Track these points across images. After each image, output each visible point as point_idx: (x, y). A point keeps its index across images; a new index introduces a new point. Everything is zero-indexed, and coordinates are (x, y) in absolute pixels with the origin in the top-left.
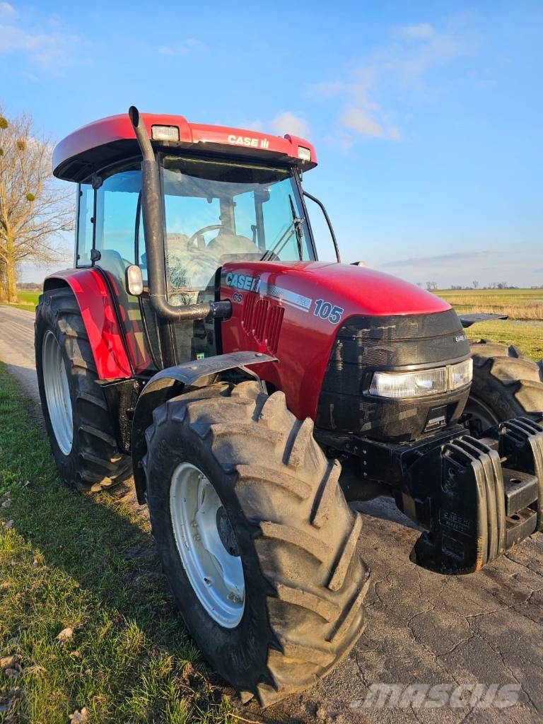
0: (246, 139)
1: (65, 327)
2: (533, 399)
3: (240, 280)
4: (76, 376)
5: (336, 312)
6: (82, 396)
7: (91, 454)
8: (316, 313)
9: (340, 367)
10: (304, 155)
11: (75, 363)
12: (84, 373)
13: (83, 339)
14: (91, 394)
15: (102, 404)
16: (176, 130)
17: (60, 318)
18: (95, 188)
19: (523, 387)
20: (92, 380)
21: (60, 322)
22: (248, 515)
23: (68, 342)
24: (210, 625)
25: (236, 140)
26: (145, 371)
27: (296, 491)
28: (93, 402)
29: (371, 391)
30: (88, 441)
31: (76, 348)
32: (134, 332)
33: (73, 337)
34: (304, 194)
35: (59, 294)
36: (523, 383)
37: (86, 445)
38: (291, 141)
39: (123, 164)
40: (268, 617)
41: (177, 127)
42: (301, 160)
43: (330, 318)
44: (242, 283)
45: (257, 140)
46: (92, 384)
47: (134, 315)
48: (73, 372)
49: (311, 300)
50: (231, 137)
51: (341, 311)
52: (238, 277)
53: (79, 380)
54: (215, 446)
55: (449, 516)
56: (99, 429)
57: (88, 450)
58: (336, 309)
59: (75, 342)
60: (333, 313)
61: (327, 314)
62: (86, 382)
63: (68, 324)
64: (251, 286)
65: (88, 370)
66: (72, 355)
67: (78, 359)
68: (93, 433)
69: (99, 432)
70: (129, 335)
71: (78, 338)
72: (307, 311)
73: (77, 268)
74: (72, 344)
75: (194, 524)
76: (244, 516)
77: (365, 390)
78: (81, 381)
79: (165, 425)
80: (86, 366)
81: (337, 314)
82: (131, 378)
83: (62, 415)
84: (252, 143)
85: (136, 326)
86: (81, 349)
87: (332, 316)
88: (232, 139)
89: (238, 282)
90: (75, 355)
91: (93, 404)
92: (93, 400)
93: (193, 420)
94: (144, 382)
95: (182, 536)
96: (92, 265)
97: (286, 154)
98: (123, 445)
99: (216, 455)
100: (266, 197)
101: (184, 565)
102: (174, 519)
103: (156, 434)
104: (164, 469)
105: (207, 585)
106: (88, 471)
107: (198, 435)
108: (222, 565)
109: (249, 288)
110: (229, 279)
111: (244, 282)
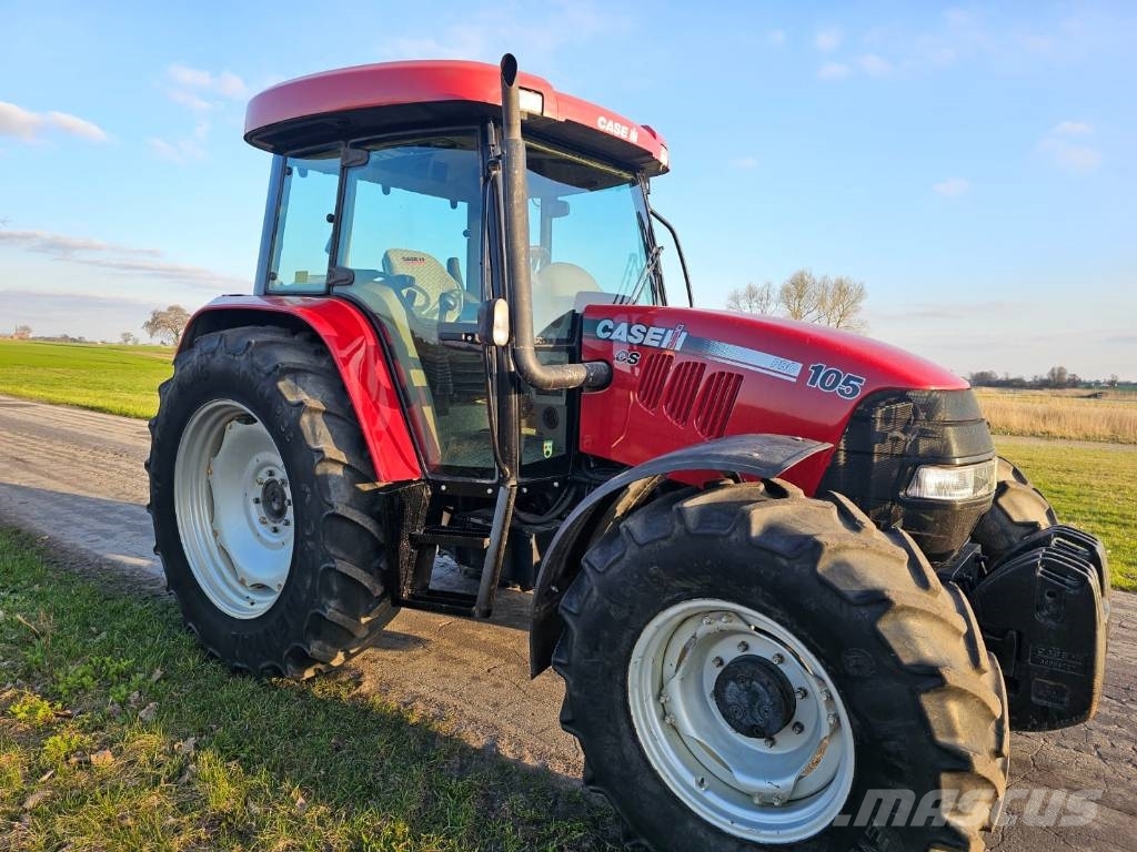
0: (617, 125)
1: (296, 393)
2: (1019, 504)
3: (634, 331)
4: (326, 477)
5: (852, 382)
6: (341, 510)
7: (337, 610)
8: (813, 382)
10: (664, 159)
11: (325, 455)
12: (339, 471)
13: (343, 415)
14: (352, 507)
15: (368, 524)
16: (539, 97)
17: (281, 378)
18: (345, 169)
19: (1009, 490)
20: (353, 483)
21: (281, 385)
22: (907, 660)
23: (305, 419)
25: (605, 124)
26: (442, 466)
27: (955, 625)
28: (356, 520)
29: (913, 492)
30: (335, 588)
31: (323, 429)
32: (421, 406)
33: (317, 411)
34: (652, 213)
35: (268, 337)
36: (1010, 485)
37: (331, 596)
38: (653, 136)
41: (544, 95)
42: (660, 163)
43: (841, 391)
44: (641, 336)
45: (627, 129)
46: (352, 490)
47: (418, 378)
48: (319, 470)
49: (801, 365)
50: (602, 119)
51: (860, 381)
52: (630, 327)
53: (330, 483)
54: (822, 567)
56: (358, 566)
57: (333, 603)
58: (850, 378)
59: (319, 418)
60: (846, 383)
61: (833, 386)
62: (342, 486)
63: (300, 389)
64: (660, 341)
65: (346, 467)
66: (316, 441)
67: (328, 447)
68: (349, 573)
69: (360, 571)
70: (415, 407)
71: (325, 413)
72: (794, 380)
73: (265, 294)
74: (313, 423)
75: (665, 698)
76: (897, 660)
77: (901, 491)
78: (334, 486)
79: (664, 543)
80: (344, 460)
81: (853, 385)
82: (420, 480)
83: (209, 550)
84: (621, 132)
86: (331, 431)
87: (845, 388)
88: (602, 122)
89: (629, 333)
90: (321, 441)
91: (357, 524)
92: (356, 516)
93: (756, 530)
94: (444, 488)
95: (645, 719)
96: (327, 293)
97: (651, 154)
98: (400, 591)
99: (829, 578)
100: (563, 210)
101: (653, 763)
102: (633, 691)
103: (627, 557)
104: (631, 613)
105: (700, 791)
106: (320, 642)
107: (774, 553)
108: (722, 758)
109: (656, 344)
110: (606, 329)
111: (645, 334)
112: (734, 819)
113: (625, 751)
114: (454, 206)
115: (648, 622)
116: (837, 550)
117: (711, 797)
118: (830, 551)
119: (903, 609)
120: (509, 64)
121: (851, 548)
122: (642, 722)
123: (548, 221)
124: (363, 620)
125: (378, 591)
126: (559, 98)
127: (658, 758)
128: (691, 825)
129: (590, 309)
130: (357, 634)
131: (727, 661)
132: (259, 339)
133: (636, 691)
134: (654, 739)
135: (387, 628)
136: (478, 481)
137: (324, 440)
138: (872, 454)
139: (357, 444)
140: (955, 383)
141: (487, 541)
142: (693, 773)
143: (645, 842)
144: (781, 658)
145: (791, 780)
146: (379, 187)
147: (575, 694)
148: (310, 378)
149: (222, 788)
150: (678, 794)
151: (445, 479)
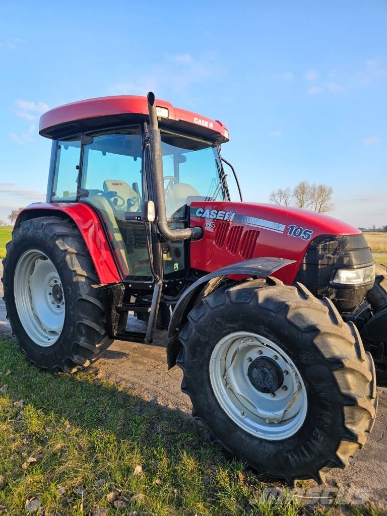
0: (203, 121)
1: (64, 245)
3: (212, 213)
4: (77, 282)
5: (307, 233)
6: (84, 297)
7: (85, 342)
8: (290, 233)
9: (305, 268)
10: (226, 135)
11: (78, 273)
12: (83, 280)
13: (84, 255)
14: (89, 295)
15: (97, 303)
17: (57, 239)
18: (83, 146)
19: (384, 279)
20: (90, 284)
21: (57, 242)
22: (327, 356)
23: (68, 257)
25: (198, 121)
29: (336, 281)
30: (84, 332)
31: (76, 261)
32: (120, 249)
33: (73, 253)
34: (222, 159)
35: (51, 221)
36: (385, 276)
37: (82, 335)
38: (220, 125)
40: (343, 419)
41: (167, 109)
42: (225, 137)
43: (303, 237)
44: (215, 215)
45: (208, 122)
46: (90, 288)
47: (118, 237)
48: (75, 279)
49: (285, 226)
50: (196, 119)
51: (311, 232)
52: (210, 211)
53: (80, 285)
54: (290, 315)
56: (93, 322)
57: (83, 339)
58: (306, 231)
59: (74, 256)
60: (305, 233)
61: (299, 235)
62: (85, 286)
63: (66, 244)
64: (224, 217)
65: (87, 278)
66: (73, 267)
67: (78, 269)
68: (89, 325)
69: (94, 324)
70: (117, 250)
71: (77, 254)
72: (282, 233)
73: (51, 202)
74: (71, 259)
75: (226, 377)
76: (324, 358)
77: (331, 280)
78: (82, 286)
79: (222, 307)
80: (85, 274)
81: (308, 234)
82: (119, 283)
83: (30, 316)
84: (205, 124)
85: (120, 246)
86: (79, 262)
87: (304, 236)
89: (210, 214)
90: (75, 266)
91: (92, 303)
92: (92, 300)
93: (261, 300)
94: (130, 286)
95: (218, 386)
96: (77, 201)
97: (220, 133)
98: (112, 332)
99: (293, 320)
100: (184, 160)
101: (222, 406)
102: (212, 374)
103: (206, 314)
104: (209, 339)
105: (243, 417)
106: (78, 356)
107: (269, 310)
108: (252, 402)
109: (222, 218)
110: (200, 212)
111: (217, 214)
112: (257, 430)
113: (209, 401)
114: (135, 159)
115: (217, 343)
116: (296, 308)
117: (248, 420)
118: (293, 309)
119: (325, 333)
120: (151, 96)
121: (302, 307)
122: (216, 388)
123: (177, 165)
124: (97, 346)
125: (103, 332)
126: (175, 110)
127: (224, 403)
128: (239, 433)
129: (193, 204)
130: (94, 352)
131: (253, 359)
132: (47, 222)
133: (213, 374)
134: (222, 395)
135: (108, 349)
136: (145, 282)
137: (77, 267)
138: (318, 265)
139: (91, 267)
140: (354, 232)
141: (150, 309)
142: (240, 410)
143: (219, 441)
144: (277, 357)
145: (282, 412)
146: (101, 152)
147: (187, 376)
148: (70, 238)
149: (34, 421)
150: (233, 419)
151: (131, 282)
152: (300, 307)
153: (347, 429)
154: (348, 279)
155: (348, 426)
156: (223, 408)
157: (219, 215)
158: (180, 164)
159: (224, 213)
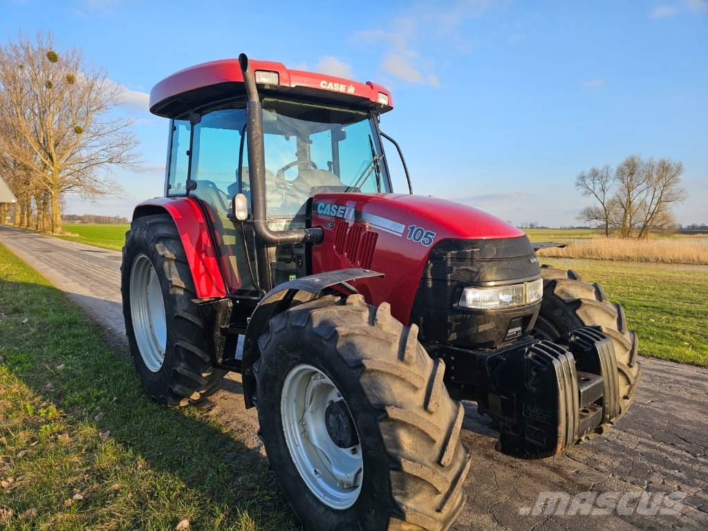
0: (336, 85)
1: (163, 250)
3: (332, 208)
4: (175, 295)
5: (429, 236)
6: (181, 313)
7: (185, 368)
8: (410, 237)
9: (430, 284)
10: (383, 100)
11: (174, 283)
12: (181, 292)
13: (182, 261)
14: (188, 312)
15: (197, 321)
16: (277, 75)
17: (157, 242)
18: (193, 124)
19: (582, 305)
20: (189, 299)
21: (157, 245)
22: (373, 401)
23: (166, 264)
24: (322, 510)
25: (327, 85)
26: (239, 290)
27: (412, 382)
28: (190, 319)
29: (461, 304)
30: (183, 356)
31: (174, 269)
32: (228, 255)
33: (171, 259)
34: (382, 134)
36: (584, 301)
37: (181, 360)
38: (372, 87)
39: (224, 103)
40: (390, 488)
41: (277, 73)
42: (381, 104)
43: (423, 242)
44: (335, 211)
45: (345, 86)
46: (189, 303)
47: (229, 240)
48: (171, 292)
49: (404, 226)
50: (323, 83)
51: (433, 235)
52: (331, 206)
53: (177, 299)
54: (339, 345)
55: (531, 408)
56: (193, 345)
57: (182, 365)
58: (428, 233)
59: (173, 264)
60: (426, 237)
61: (419, 239)
62: (183, 301)
63: (165, 248)
64: (344, 214)
65: (185, 290)
66: (170, 276)
67: (176, 280)
68: (188, 349)
69: (194, 347)
70: (224, 257)
71: (176, 261)
72: (401, 235)
73: (167, 197)
74: (170, 266)
75: (302, 423)
76: (369, 403)
77: (455, 303)
78: (179, 300)
79: (284, 332)
80: (183, 286)
81: (430, 238)
82: (226, 298)
83: (147, 335)
84: (341, 88)
85: (230, 250)
86: (178, 270)
87: (425, 239)
88: (324, 85)
89: (331, 210)
90: (173, 276)
91: (189, 321)
92: (190, 317)
93: (315, 324)
94: (238, 302)
95: (292, 434)
96: (187, 195)
97: (369, 99)
98: (216, 360)
99: (341, 352)
100: (342, 136)
101: (293, 459)
102: (284, 418)
103: (272, 341)
104: (277, 372)
105: (315, 476)
106: (180, 386)
107: (321, 337)
108: (328, 457)
109: (341, 216)
110: (321, 208)
111: (337, 210)
112: (326, 494)
115: (285, 377)
116: (347, 336)
117: (320, 481)
118: (343, 336)
120: (243, 58)
121: (357, 335)
122: (289, 434)
123: (336, 144)
124: (204, 375)
125: (208, 359)
126: (290, 73)
127: (296, 456)
128: (307, 496)
130: (201, 383)
132: (152, 221)
133: (286, 417)
134: (296, 446)
136: (252, 298)
137: (175, 276)
138: (447, 281)
139: (187, 276)
142: (314, 466)
143: (290, 504)
145: (353, 473)
148: (172, 242)
149: (108, 456)
150: (304, 479)
151: (237, 297)
152: (353, 334)
153: (394, 501)
154: (475, 301)
155: (397, 498)
156: (294, 462)
157: (339, 211)
158: (339, 142)
159: (344, 208)
